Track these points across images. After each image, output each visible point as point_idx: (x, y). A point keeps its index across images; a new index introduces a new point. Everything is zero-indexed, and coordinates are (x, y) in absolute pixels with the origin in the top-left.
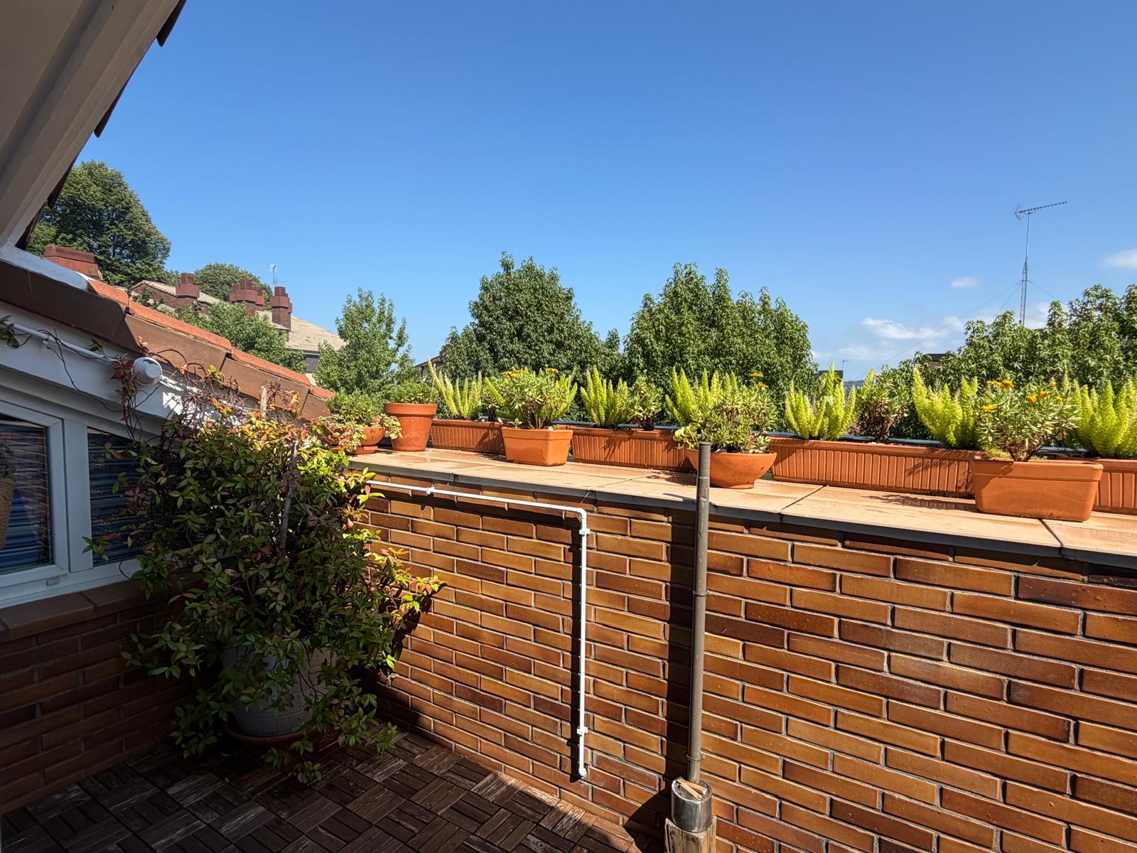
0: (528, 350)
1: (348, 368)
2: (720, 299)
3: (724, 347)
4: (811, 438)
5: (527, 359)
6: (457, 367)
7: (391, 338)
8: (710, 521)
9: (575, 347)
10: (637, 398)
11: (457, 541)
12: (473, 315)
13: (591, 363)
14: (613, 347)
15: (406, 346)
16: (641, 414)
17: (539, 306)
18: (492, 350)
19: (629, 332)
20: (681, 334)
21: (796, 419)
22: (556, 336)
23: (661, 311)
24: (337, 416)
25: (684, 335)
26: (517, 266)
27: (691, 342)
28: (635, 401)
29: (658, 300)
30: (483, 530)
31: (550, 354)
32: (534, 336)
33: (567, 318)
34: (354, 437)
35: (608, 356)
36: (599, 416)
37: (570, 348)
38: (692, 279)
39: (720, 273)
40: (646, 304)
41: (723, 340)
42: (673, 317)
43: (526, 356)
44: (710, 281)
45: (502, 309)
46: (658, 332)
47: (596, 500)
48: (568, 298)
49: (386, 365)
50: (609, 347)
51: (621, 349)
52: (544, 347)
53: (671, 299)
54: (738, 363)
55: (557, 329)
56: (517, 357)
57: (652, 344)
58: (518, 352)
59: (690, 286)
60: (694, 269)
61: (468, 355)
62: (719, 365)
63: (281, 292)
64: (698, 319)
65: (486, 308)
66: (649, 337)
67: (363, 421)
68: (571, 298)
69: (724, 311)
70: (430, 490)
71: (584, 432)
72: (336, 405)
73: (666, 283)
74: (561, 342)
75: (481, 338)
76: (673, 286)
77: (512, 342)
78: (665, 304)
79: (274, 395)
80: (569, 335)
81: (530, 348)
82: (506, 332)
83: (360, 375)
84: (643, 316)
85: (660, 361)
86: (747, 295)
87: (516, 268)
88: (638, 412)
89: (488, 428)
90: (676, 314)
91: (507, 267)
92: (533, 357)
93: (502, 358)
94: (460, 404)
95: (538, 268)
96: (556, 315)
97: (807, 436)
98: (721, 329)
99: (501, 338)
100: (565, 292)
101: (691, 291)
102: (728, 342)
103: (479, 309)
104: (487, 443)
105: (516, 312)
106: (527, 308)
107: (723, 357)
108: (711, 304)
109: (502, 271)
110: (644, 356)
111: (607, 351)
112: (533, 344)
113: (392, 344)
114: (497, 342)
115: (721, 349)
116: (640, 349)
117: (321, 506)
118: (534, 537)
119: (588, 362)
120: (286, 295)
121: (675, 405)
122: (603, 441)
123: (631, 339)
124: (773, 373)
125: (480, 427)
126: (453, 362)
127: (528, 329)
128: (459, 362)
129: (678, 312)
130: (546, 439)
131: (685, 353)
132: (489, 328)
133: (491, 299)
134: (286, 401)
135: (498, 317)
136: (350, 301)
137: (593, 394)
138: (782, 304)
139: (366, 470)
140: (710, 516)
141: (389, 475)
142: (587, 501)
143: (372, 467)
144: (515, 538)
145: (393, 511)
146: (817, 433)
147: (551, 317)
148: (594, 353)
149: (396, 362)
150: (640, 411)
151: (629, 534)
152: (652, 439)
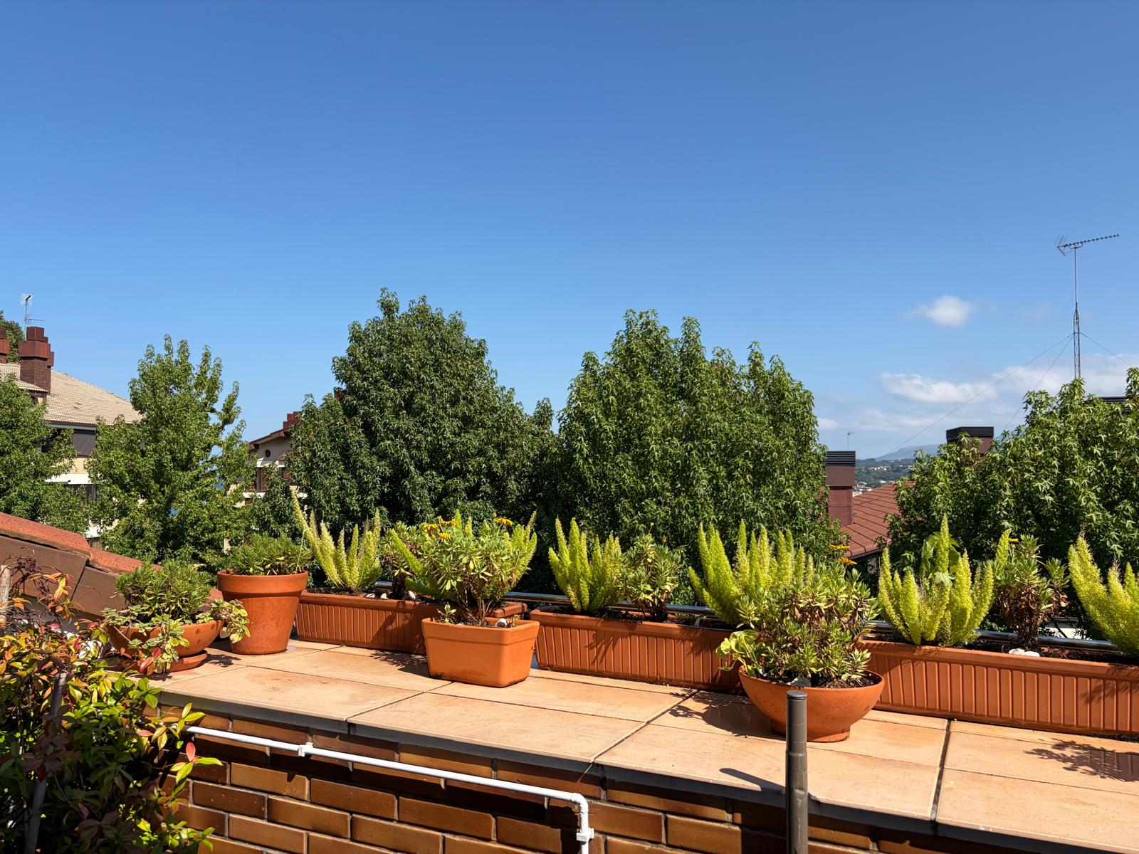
0: (422, 429)
1: (143, 454)
2: (690, 359)
3: (699, 425)
4: (924, 642)
5: (419, 442)
6: (314, 454)
7: (213, 411)
8: (810, 824)
9: (490, 424)
10: (642, 571)
11: (352, 840)
12: (338, 378)
13: (512, 446)
14: (545, 422)
15: (236, 422)
16: (650, 597)
17: (437, 367)
18: (368, 428)
19: (565, 406)
20: (639, 408)
21: (898, 611)
22: (462, 408)
23: (609, 376)
24: (136, 609)
25: (642, 410)
26: (404, 309)
27: (654, 419)
28: (640, 577)
29: (604, 360)
30: (399, 822)
31: (455, 434)
32: (430, 409)
33: (479, 383)
34: (168, 646)
35: (538, 435)
36: (579, 595)
37: (484, 425)
38: (650, 332)
39: (689, 325)
40: (587, 366)
41: (696, 417)
42: (628, 384)
43: (419, 437)
44: (676, 333)
45: (383, 369)
46: (607, 405)
47: (605, 779)
48: (478, 353)
49: (204, 449)
50: (540, 424)
51: (555, 427)
52: (446, 423)
53: (623, 358)
54: (719, 446)
55: (465, 398)
56: (405, 439)
57: (599, 422)
58: (407, 432)
59: (649, 341)
60: (652, 318)
61: (330, 434)
62: (694, 452)
63: (37, 334)
64: (662, 386)
65: (358, 367)
66: (595, 411)
67: (182, 613)
68: (483, 354)
69: (696, 376)
70: (306, 749)
71: (555, 621)
72: (135, 588)
73: (615, 337)
74: (469, 417)
75: (350, 412)
76: (625, 340)
77: (397, 417)
78: (616, 366)
79: (24, 578)
80: (482, 406)
81: (423, 425)
82: (389, 404)
83: (159, 464)
84: (585, 383)
85: (611, 445)
86: (723, 351)
87: (401, 312)
88: (646, 595)
89: (395, 610)
90: (632, 380)
91: (388, 308)
92: (429, 439)
93: (382, 440)
94: (345, 568)
95: (433, 311)
96: (463, 378)
97: (918, 641)
98: (692, 401)
99: (382, 411)
100: (475, 345)
101: (650, 347)
102: (704, 419)
103: (346, 369)
104: (391, 632)
105: (404, 372)
106: (420, 368)
107: (699, 439)
108: (678, 365)
109: (381, 315)
110: (588, 438)
111: (535, 428)
112: (430, 419)
113: (214, 420)
114: (376, 418)
115: (694, 429)
116: (583, 429)
117: (104, 793)
118: (494, 838)
119: (509, 445)
120: (46, 340)
121: (706, 585)
122: (588, 637)
123: (568, 416)
124: (767, 462)
125: (379, 609)
126: (309, 446)
127: (422, 399)
128: (318, 447)
129: (634, 377)
130: (498, 642)
131: (644, 435)
132: (364, 398)
133: (366, 355)
134: (44, 590)
135: (377, 381)
136: (152, 354)
137: (567, 561)
138: (779, 367)
139: (186, 710)
140: (810, 816)
141: (230, 717)
142: (589, 779)
143: (199, 704)
144: (457, 838)
145: (234, 782)
146: (934, 636)
147: (455, 382)
148: (517, 433)
149: (220, 445)
150: (648, 593)
151: (664, 840)
152: (667, 636)
